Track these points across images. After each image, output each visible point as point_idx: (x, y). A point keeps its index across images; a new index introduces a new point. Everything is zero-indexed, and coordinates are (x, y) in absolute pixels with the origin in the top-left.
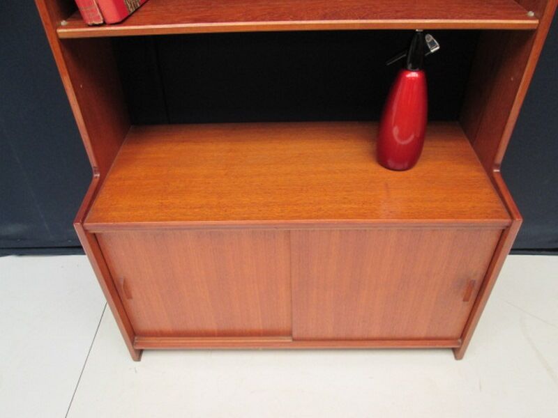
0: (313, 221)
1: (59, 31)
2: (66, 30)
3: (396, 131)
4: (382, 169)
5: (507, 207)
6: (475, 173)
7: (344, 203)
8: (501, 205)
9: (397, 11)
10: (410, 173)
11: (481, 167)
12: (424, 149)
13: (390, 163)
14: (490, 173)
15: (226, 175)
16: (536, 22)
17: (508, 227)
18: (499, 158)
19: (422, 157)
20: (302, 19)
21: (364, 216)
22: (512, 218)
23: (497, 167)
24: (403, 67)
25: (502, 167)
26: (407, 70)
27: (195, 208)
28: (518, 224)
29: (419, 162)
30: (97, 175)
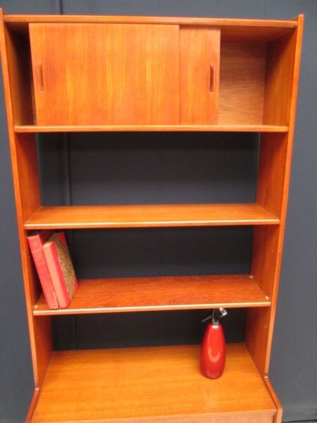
0: (167, 417)
1: (35, 312)
2: (38, 311)
3: (210, 351)
4: (204, 379)
5: (274, 401)
6: (255, 378)
7: (184, 403)
8: (271, 400)
9: (205, 298)
10: (219, 380)
11: (258, 374)
12: (226, 363)
13: (208, 373)
14: (263, 378)
15: (115, 386)
16: (270, 303)
17: (276, 414)
18: (267, 370)
19: (225, 369)
20: (159, 305)
21: (196, 412)
22: (277, 409)
23: (266, 375)
24: (210, 322)
25: (269, 375)
26: (213, 324)
27: (98, 410)
28: (280, 412)
29: (224, 373)
30: (37, 389)
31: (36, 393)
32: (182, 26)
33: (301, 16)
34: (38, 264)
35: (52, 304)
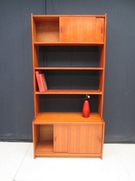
2: (37, 93)
14: (101, 118)
17: (103, 124)
22: (103, 122)
24: (85, 100)
25: (103, 116)
30: (35, 116)
31: (35, 117)
32: (96, 17)
33: (106, 14)
34: (38, 79)
35: (41, 91)
